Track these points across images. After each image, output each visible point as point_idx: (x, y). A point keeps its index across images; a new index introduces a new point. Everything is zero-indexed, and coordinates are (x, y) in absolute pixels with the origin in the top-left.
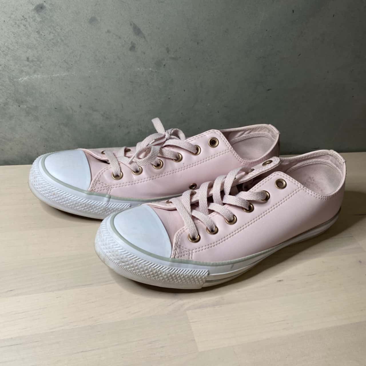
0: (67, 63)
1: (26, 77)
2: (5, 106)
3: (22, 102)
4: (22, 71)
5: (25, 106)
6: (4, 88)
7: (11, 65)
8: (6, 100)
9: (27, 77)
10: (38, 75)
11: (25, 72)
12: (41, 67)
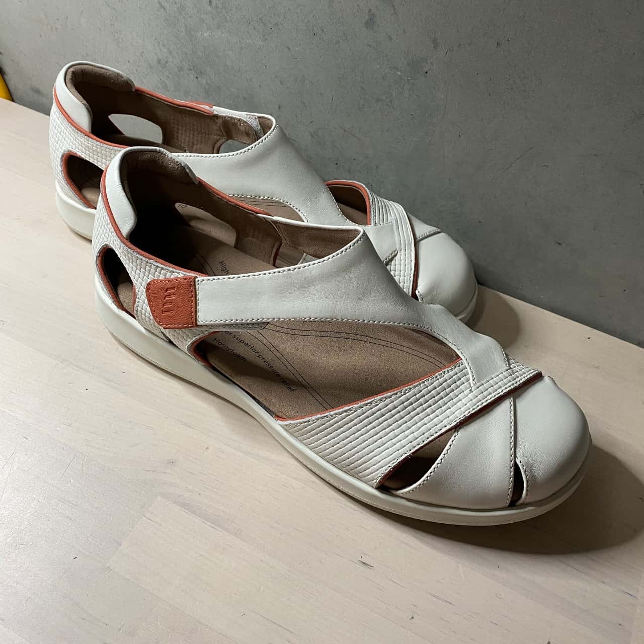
0: (264, 24)
1: (206, 33)
2: (179, 71)
3: (201, 73)
4: (202, 21)
5: (204, 81)
6: (179, 42)
7: (189, 7)
8: (181, 62)
9: (208, 33)
10: (223, 33)
11: (207, 24)
12: (227, 22)
